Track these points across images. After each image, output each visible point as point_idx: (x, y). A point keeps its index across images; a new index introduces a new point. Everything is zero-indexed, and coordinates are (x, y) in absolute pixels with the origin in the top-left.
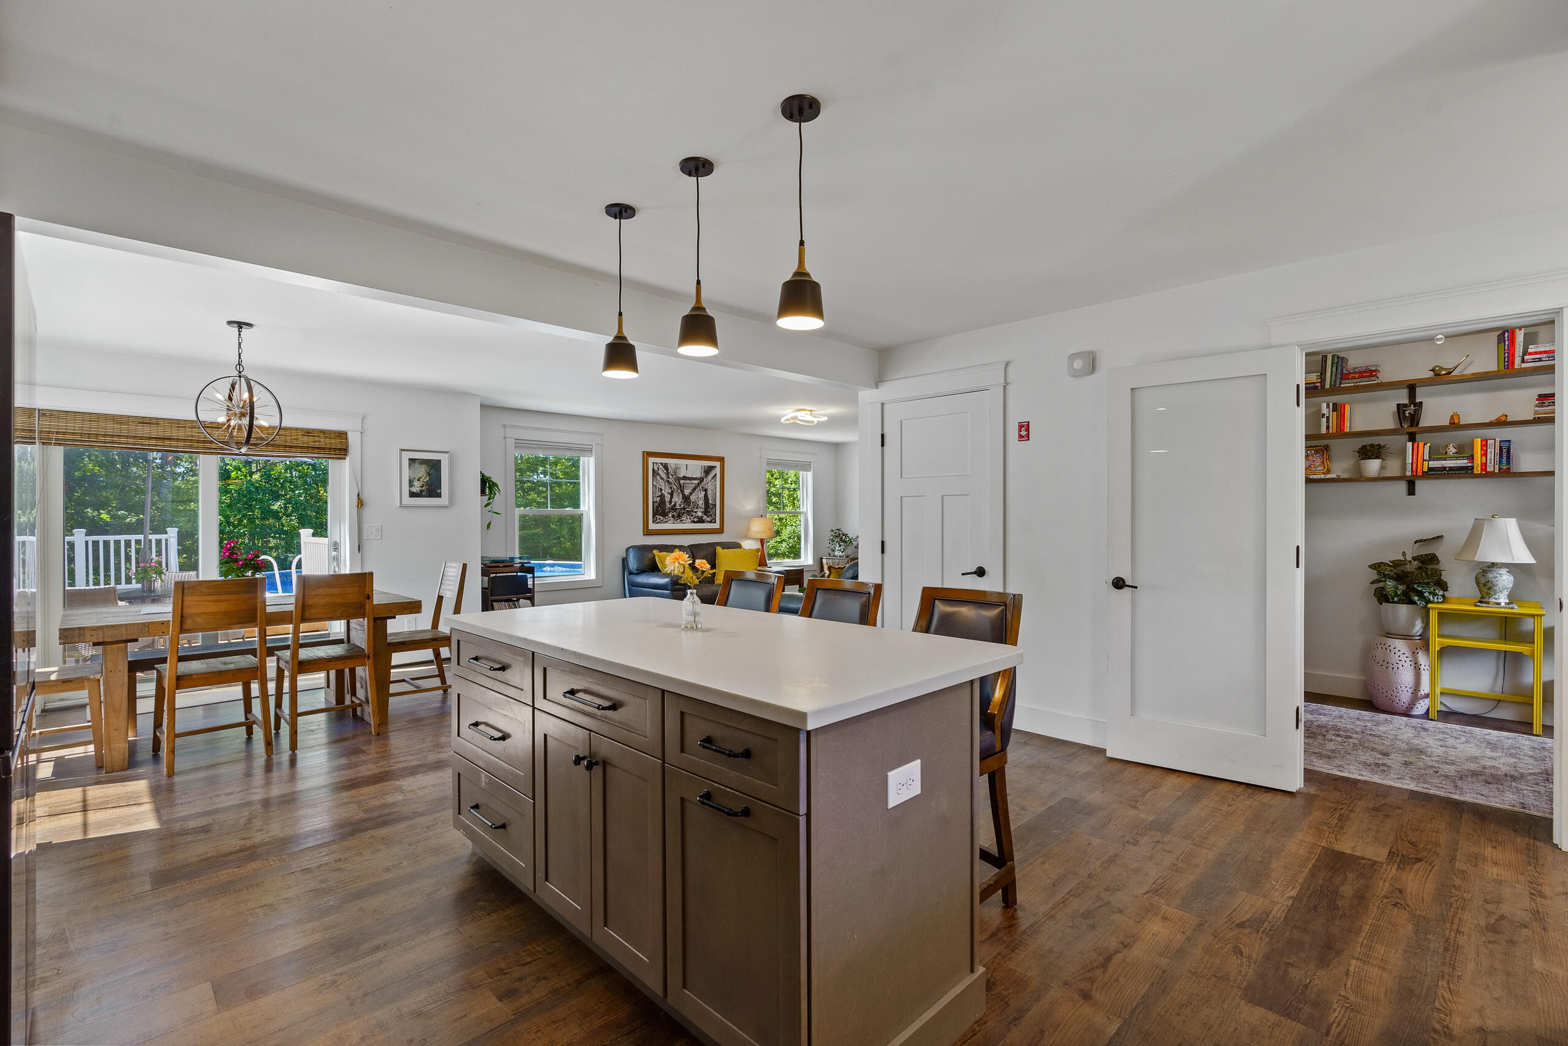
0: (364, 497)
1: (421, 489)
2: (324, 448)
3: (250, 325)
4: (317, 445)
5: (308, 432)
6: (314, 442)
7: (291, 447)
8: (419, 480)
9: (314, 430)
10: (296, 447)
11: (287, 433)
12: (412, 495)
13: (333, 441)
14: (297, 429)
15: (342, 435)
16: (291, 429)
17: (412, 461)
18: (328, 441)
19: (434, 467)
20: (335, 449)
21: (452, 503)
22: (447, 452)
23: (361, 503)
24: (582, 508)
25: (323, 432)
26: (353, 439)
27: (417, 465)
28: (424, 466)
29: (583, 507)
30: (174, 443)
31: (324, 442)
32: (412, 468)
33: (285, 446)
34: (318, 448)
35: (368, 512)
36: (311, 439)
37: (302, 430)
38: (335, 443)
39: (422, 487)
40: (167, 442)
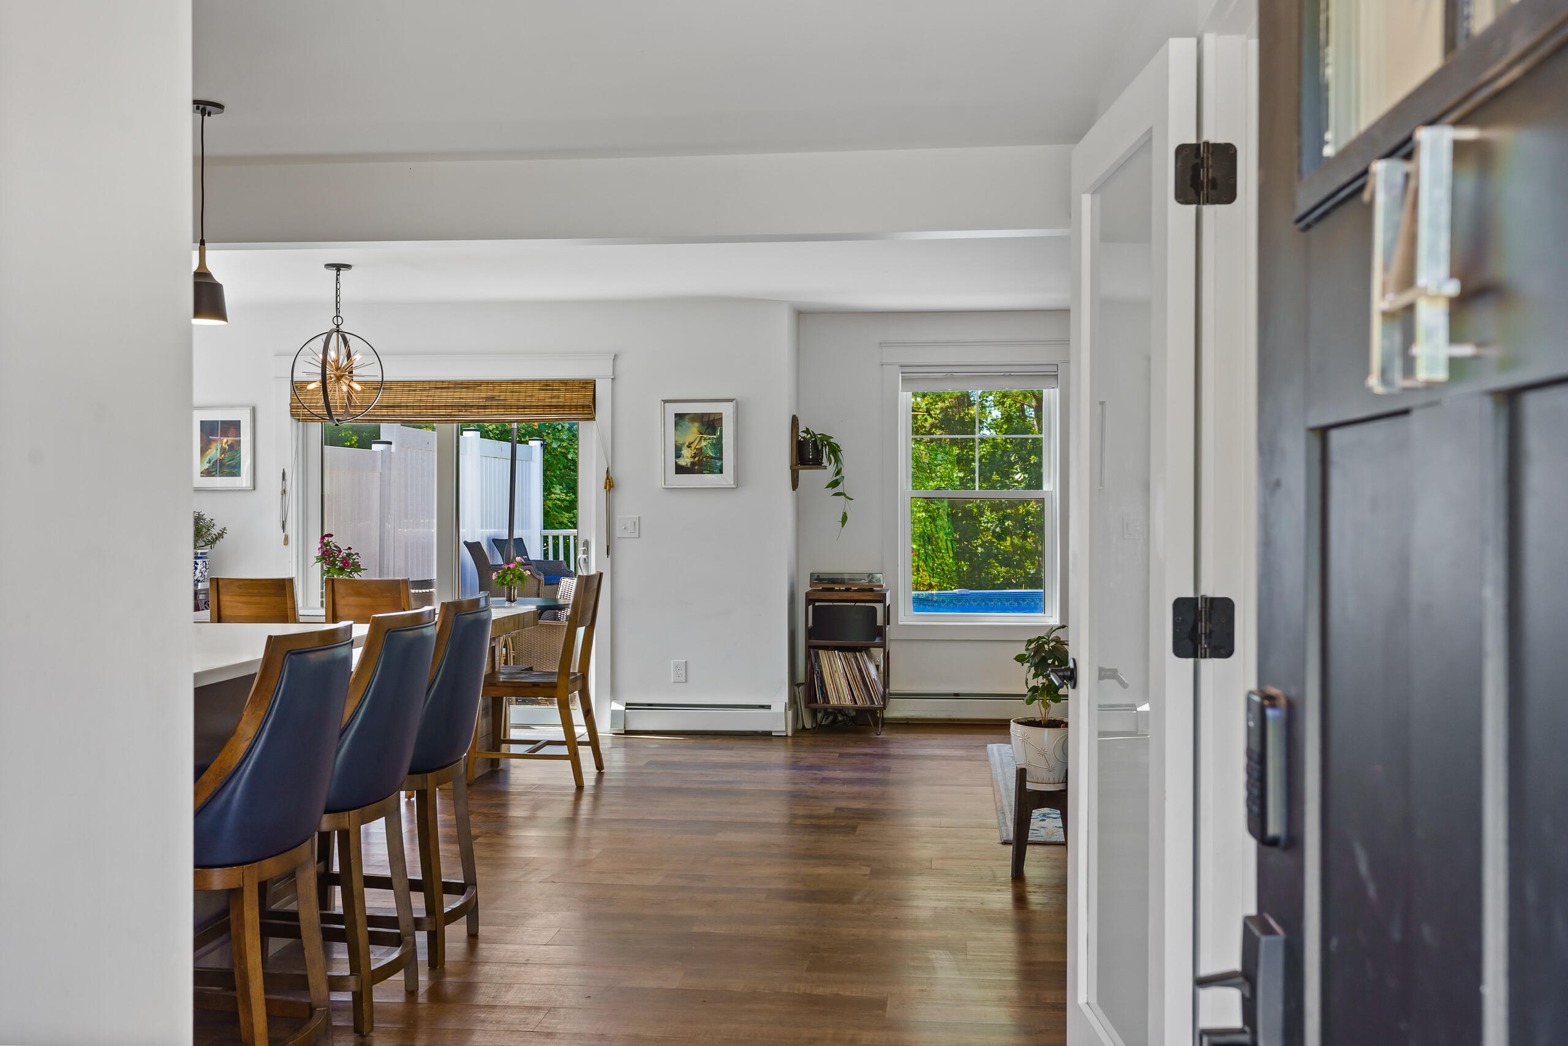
0: (619, 474)
1: (692, 460)
2: (563, 407)
3: (348, 267)
4: (554, 401)
5: (546, 385)
6: (551, 398)
7: (524, 407)
8: (689, 446)
9: (554, 381)
10: (530, 407)
11: (523, 388)
12: (680, 470)
13: (575, 395)
14: (534, 382)
15: (589, 385)
16: (527, 382)
17: (679, 417)
18: (568, 395)
19: (710, 424)
20: (576, 407)
21: (738, 483)
22: (731, 400)
23: (610, 484)
24: (1045, 487)
25: (564, 382)
26: (603, 391)
27: (686, 423)
28: (696, 425)
29: (1047, 487)
30: (404, 411)
31: (564, 397)
32: (679, 428)
33: (518, 407)
34: (556, 407)
35: (624, 498)
36: (549, 393)
37: (540, 381)
38: (578, 397)
39: (693, 457)
40: (397, 411)
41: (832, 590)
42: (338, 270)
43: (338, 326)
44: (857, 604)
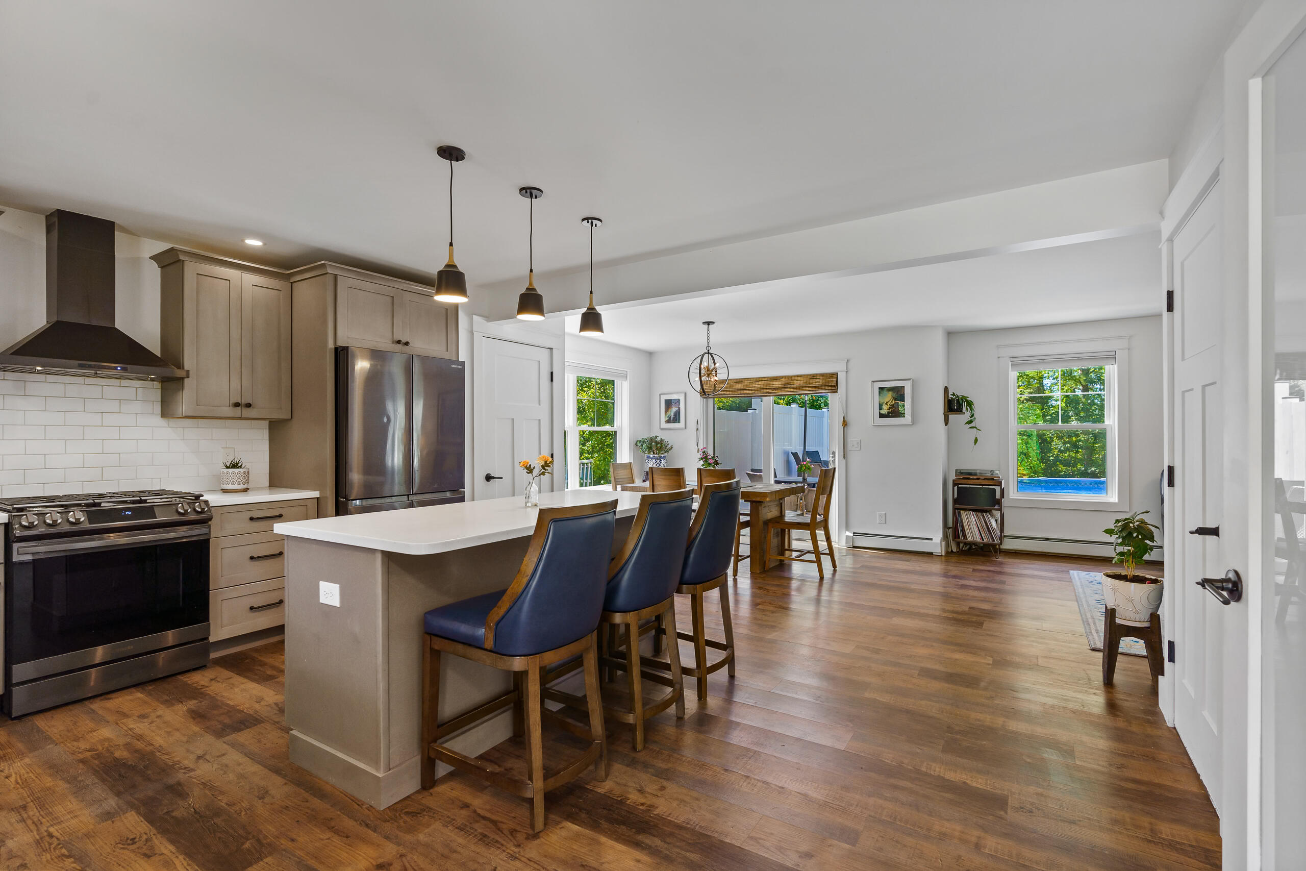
0: (848, 419)
1: (888, 411)
2: (822, 386)
3: (713, 323)
4: (817, 384)
5: (813, 376)
6: (816, 382)
7: (803, 387)
8: (886, 404)
9: (817, 374)
10: (806, 387)
11: (802, 378)
12: (882, 416)
13: (827, 381)
14: (807, 375)
15: (834, 376)
16: (804, 375)
17: (881, 389)
18: (824, 381)
19: (899, 393)
20: (828, 386)
21: (914, 422)
22: (909, 379)
23: (845, 424)
24: (1107, 422)
25: (822, 375)
26: (841, 378)
27: (885, 392)
28: (890, 393)
29: (1108, 421)
30: (748, 392)
31: (822, 382)
32: (881, 395)
33: (800, 388)
34: (818, 387)
35: (853, 431)
36: (814, 380)
37: (810, 375)
38: (828, 382)
39: (889, 409)
40: (745, 392)
41: (969, 478)
42: (709, 325)
43: (708, 350)
44: (984, 487)
